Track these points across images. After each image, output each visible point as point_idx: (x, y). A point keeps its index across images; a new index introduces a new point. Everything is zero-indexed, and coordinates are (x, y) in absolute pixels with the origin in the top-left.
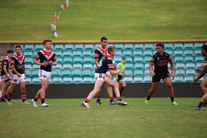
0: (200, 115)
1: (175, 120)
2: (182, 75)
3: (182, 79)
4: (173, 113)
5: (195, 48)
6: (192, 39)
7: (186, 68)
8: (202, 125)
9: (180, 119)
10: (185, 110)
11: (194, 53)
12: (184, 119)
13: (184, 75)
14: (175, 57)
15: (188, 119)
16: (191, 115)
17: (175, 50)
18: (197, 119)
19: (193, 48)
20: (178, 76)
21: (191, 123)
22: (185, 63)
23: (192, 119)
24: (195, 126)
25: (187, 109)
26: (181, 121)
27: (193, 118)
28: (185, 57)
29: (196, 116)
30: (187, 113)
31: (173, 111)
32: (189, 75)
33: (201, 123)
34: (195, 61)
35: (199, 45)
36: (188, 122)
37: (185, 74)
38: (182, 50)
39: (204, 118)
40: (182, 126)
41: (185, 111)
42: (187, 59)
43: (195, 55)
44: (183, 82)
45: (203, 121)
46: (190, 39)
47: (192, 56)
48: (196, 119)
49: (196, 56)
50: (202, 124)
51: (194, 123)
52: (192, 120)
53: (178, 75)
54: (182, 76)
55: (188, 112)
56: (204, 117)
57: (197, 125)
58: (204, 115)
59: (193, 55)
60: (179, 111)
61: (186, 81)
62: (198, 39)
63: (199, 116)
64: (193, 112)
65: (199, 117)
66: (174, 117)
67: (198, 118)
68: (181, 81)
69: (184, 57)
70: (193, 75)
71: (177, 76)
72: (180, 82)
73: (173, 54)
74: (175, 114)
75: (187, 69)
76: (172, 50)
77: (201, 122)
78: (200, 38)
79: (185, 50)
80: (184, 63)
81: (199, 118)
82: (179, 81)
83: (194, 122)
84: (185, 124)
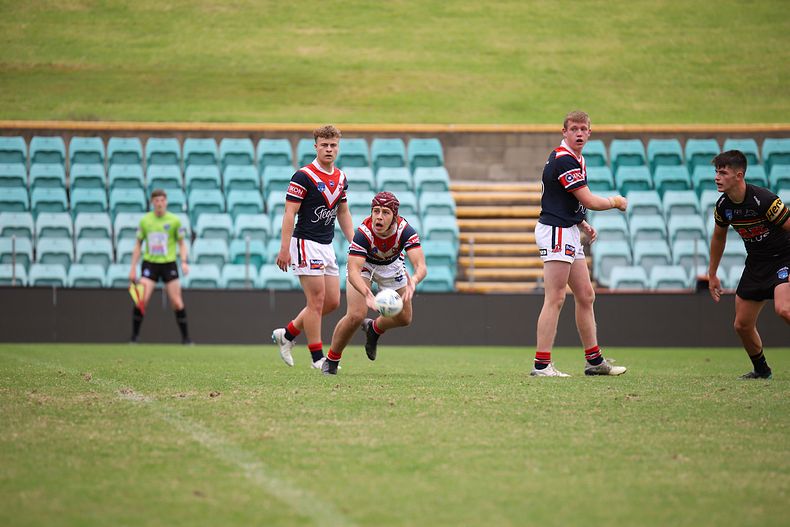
0: (91, 411)
2: (20, 255)
3: (20, 271)
5: (71, 155)
6: (60, 120)
7: (39, 231)
8: (95, 448)
9: (12, 427)
10: (34, 392)
11: (67, 174)
12: (27, 425)
13: (31, 257)
15: (44, 425)
16: (55, 411)
18: (77, 423)
19: (64, 155)
20: (7, 259)
21: (55, 441)
22: (35, 214)
23: (59, 424)
24: (71, 453)
25: (41, 386)
26: (15, 435)
27: (61, 421)
28: (34, 186)
29: (74, 413)
30: (40, 404)
33: (91, 441)
34: (73, 205)
35: (87, 143)
36: (42, 436)
37: (35, 252)
38: (23, 160)
39: (103, 422)
40: (20, 450)
41: (33, 395)
42: (40, 194)
43: (71, 180)
44: (25, 283)
45: (100, 431)
46: (53, 119)
47: (62, 186)
48: (73, 425)
49: (74, 186)
50: (97, 444)
51: (67, 439)
52: (60, 429)
53: (3, 255)
54: (24, 259)
55: (42, 399)
56: (103, 417)
57: (76, 447)
58: (103, 411)
59: (64, 181)
60: (11, 397)
61: (37, 280)
62: (83, 120)
63: (87, 413)
64: (64, 400)
65: (86, 417)
67: (81, 423)
68: (20, 280)
69: (29, 189)
70: (64, 259)
72: (14, 283)
75: (41, 236)
77: (91, 437)
78: (90, 118)
79: (34, 160)
80: (29, 210)
81: (84, 421)
82: (10, 280)
83: (67, 436)
84: (30, 444)
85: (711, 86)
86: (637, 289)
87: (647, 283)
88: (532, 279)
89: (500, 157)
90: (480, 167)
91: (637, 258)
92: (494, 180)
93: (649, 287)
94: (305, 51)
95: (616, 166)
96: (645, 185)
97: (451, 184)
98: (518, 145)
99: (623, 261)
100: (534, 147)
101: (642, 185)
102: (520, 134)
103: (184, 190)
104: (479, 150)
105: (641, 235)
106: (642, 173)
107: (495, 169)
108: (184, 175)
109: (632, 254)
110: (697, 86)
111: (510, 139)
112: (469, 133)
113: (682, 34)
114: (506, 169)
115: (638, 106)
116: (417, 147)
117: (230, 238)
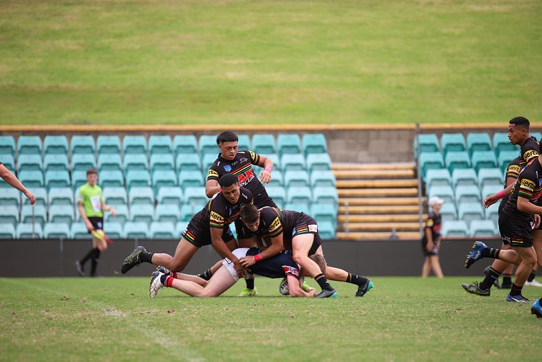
0: (86, 323)
1: (21, 337)
2: (38, 217)
3: (38, 228)
4: (14, 319)
5: (72, 148)
6: (64, 124)
7: (50, 200)
8: (89, 349)
9: (33, 335)
10: (47, 311)
11: (70, 161)
12: (43, 334)
13: (45, 218)
14: (20, 170)
15: (54, 333)
16: (62, 324)
17: (20, 152)
18: (77, 332)
19: (67, 148)
20: (29, 220)
21: (61, 344)
22: (48, 188)
23: (64, 333)
24: (72, 352)
25: (52, 307)
26: (34, 341)
27: (65, 331)
28: (47, 170)
29: (74, 325)
30: (51, 319)
31: (14, 314)
32: (57, 219)
33: (86, 344)
34: (74, 182)
36: (53, 341)
37: (48, 215)
38: (40, 152)
39: (94, 331)
40: (38, 351)
41: (46, 313)
42: (51, 175)
43: (72, 165)
44: (41, 236)
45: (92, 338)
46: (60, 124)
47: (66, 169)
48: (74, 333)
49: (74, 169)
50: (90, 347)
51: (70, 343)
52: (64, 336)
53: (27, 217)
54: (40, 220)
55: (53, 316)
56: (94, 328)
57: (76, 348)
58: (94, 323)
59: (68, 166)
60: (32, 314)
61: (50, 234)
62: (80, 124)
63: (83, 325)
64: (68, 316)
65: (83, 328)
66: (17, 329)
67: (80, 332)
68: (37, 234)
69: (44, 172)
70: (68, 219)
71: (25, 222)
72: (34, 236)
73: (16, 162)
74: (20, 321)
75: (52, 204)
76: (13, 153)
77: (86, 342)
78: (85, 123)
79: (47, 152)
80: (44, 186)
81: (82, 330)
82: (31, 234)
84: (45, 347)
85: (511, 96)
86: (461, 236)
87: (468, 232)
88: (388, 230)
89: (366, 146)
90: (352, 153)
91: (461, 215)
92: (361, 162)
93: (469, 235)
94: (231, 75)
95: (445, 152)
96: (465, 165)
97: (332, 165)
98: (378, 138)
99: (451, 217)
100: (389, 139)
101: (463, 165)
102: (379, 130)
103: (149, 171)
104: (351, 141)
105: (463, 199)
106: (463, 156)
107: (363, 155)
108: (149, 161)
109: (457, 212)
110: (500, 97)
111: (372, 134)
112: (344, 130)
113: (490, 61)
114: (370, 155)
115: (460, 111)
116: (308, 140)
117: (181, 204)
